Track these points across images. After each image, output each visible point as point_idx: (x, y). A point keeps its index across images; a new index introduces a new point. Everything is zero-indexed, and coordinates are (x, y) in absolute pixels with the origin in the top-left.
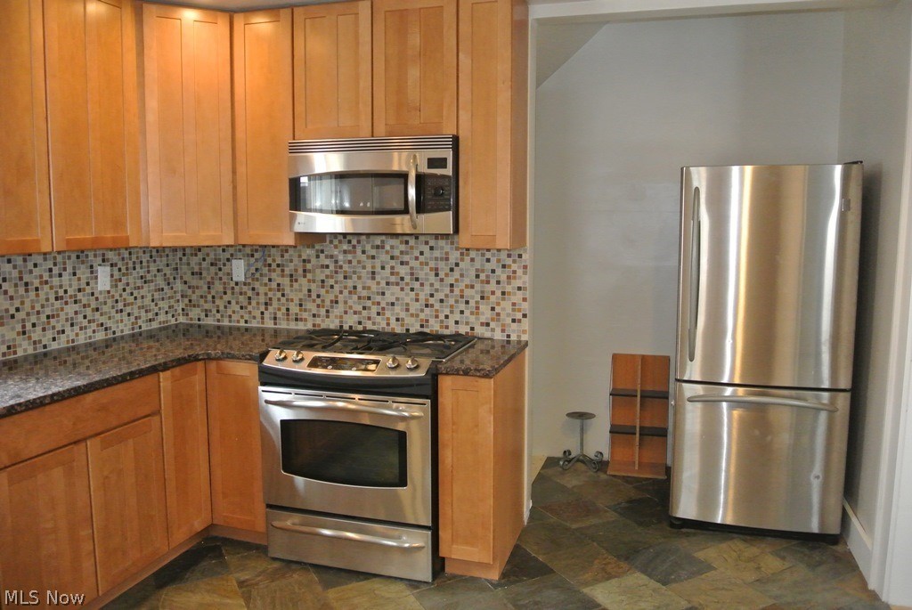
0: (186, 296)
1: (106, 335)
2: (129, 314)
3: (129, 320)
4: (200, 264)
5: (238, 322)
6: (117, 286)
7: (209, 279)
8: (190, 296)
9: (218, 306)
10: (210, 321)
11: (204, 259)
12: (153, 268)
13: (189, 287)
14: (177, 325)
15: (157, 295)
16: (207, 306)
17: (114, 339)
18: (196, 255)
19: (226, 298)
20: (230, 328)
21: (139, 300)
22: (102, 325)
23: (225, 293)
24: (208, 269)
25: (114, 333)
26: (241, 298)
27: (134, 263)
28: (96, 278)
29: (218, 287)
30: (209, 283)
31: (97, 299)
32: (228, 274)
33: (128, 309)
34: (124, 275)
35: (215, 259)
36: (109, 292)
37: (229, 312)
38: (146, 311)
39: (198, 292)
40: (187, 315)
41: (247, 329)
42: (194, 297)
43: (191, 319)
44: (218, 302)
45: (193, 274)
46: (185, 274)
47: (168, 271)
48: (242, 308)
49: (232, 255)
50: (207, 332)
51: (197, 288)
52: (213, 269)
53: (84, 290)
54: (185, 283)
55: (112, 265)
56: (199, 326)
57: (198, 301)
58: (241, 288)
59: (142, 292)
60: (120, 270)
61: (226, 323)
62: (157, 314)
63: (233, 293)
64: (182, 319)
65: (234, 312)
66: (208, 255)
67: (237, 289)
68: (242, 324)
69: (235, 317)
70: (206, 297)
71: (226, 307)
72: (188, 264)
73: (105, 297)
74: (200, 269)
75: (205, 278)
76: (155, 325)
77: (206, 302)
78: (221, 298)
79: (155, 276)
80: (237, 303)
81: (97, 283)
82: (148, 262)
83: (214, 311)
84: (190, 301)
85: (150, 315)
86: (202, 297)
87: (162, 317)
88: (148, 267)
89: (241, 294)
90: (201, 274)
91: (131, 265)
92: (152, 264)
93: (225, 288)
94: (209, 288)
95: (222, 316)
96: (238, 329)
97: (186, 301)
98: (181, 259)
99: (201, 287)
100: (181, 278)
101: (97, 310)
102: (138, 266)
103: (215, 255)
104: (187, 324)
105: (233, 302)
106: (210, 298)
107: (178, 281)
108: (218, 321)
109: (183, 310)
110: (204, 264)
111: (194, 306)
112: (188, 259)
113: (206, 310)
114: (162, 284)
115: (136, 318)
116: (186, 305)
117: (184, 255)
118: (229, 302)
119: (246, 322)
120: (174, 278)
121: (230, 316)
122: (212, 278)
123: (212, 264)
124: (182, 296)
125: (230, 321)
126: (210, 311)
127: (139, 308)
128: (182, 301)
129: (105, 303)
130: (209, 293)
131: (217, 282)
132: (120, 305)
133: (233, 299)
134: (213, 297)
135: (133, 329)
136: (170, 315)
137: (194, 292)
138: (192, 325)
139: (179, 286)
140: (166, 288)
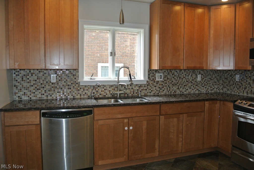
0: (223, 85)
1: (199, 92)
2: (205, 88)
3: (205, 89)
4: (227, 76)
5: (236, 93)
6: (203, 80)
7: (229, 80)
8: (224, 85)
9: (231, 88)
10: (229, 92)
11: (228, 75)
12: (214, 76)
13: (224, 82)
14: (219, 92)
15: (214, 84)
16: (228, 88)
17: (201, 94)
18: (226, 73)
19: (234, 86)
20: (234, 95)
21: (209, 85)
22: (198, 89)
23: (233, 84)
24: (229, 77)
25: (201, 92)
26: (238, 86)
27: (208, 74)
28: (197, 77)
29: (232, 82)
30: (229, 81)
31: (197, 83)
32: (235, 79)
33: (205, 86)
34: (205, 77)
35: (231, 75)
36: (200, 81)
37: (234, 90)
38: (211, 88)
39: (226, 84)
40: (223, 90)
41: (239, 95)
42: (225, 85)
43: (224, 91)
44: (231, 87)
45: (225, 79)
46: (223, 78)
47: (218, 77)
48: (238, 89)
49: (236, 73)
50: (228, 95)
51: (226, 82)
52: (230, 77)
53: (194, 80)
54: (223, 81)
55: (202, 75)
56: (226, 93)
57: (226, 86)
58: (238, 83)
59: (210, 82)
60: (204, 76)
61: (233, 93)
62: (214, 89)
63: (235, 85)
64: (221, 91)
65: (235, 90)
66: (229, 73)
67: (237, 83)
68: (237, 94)
69: (235, 92)
70: (228, 85)
71: (233, 88)
72: (224, 76)
73: (199, 82)
74: (227, 77)
75: (228, 80)
76: (213, 91)
77: (228, 87)
78: (232, 86)
79: (214, 78)
80: (237, 87)
81: (197, 79)
82: (212, 74)
83: (230, 89)
84: (224, 86)
85: (212, 89)
86: (227, 85)
87: (215, 90)
88: (212, 76)
89: (238, 85)
90: (227, 78)
91: (207, 75)
92: (213, 75)
93: (233, 83)
94: (229, 83)
95: (232, 91)
96: (236, 95)
97: (223, 86)
98: (222, 74)
99: (227, 82)
100: (222, 80)
101: (197, 85)
102: (209, 75)
103: (231, 73)
104: (223, 93)
105: (235, 87)
106: (229, 86)
107: (221, 80)
108: (231, 92)
109: (222, 88)
110: (228, 76)
111: (225, 88)
112: (224, 74)
113: (228, 89)
114: (216, 81)
115: (207, 89)
116: (223, 87)
117: (223, 73)
118: (234, 87)
119: (239, 93)
120: (220, 80)
121: (234, 91)
122: (230, 80)
123: (230, 76)
124: (222, 85)
125: (234, 93)
126: (229, 89)
127: (209, 86)
128: (222, 86)
129: (199, 84)
130: (229, 84)
131: (231, 81)
132: (203, 85)
133: (235, 86)
134: (230, 85)
135: (206, 92)
136: (218, 90)
137: (225, 84)
138: (224, 93)
139: (221, 82)
140: (217, 82)
